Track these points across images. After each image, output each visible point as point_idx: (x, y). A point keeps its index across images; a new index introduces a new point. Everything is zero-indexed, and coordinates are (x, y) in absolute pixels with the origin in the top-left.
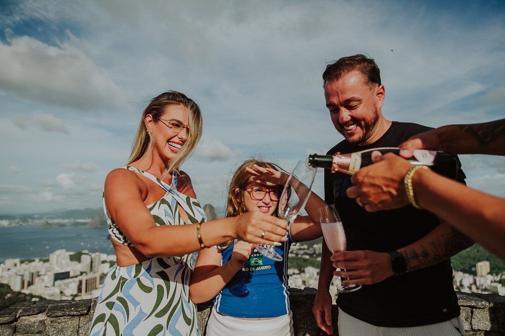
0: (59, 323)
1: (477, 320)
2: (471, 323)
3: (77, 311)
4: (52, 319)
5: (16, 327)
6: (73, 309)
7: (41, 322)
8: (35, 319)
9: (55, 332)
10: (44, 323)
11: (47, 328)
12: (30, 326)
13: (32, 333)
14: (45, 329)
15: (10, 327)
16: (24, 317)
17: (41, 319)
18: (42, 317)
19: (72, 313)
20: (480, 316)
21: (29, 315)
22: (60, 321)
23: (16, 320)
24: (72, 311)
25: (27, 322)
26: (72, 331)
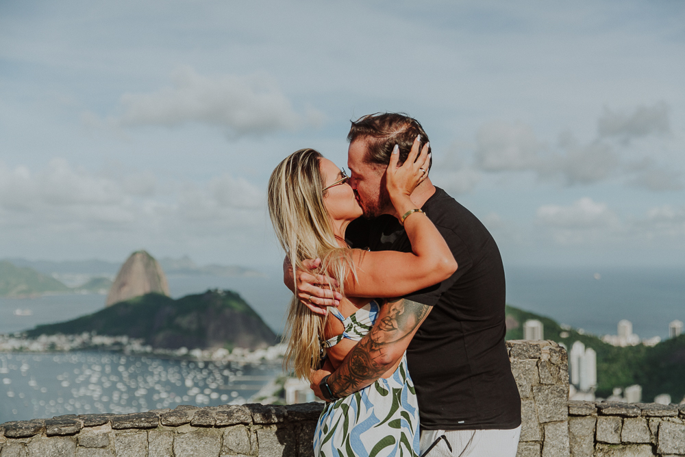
0: (125, 437)
1: (628, 431)
2: (621, 436)
3: (147, 422)
4: (117, 432)
5: (77, 440)
6: (143, 419)
7: (104, 434)
8: (98, 431)
9: (121, 447)
10: (108, 437)
11: (112, 442)
12: (93, 439)
13: (96, 448)
14: (110, 444)
15: (72, 440)
16: (86, 428)
17: (105, 431)
18: (106, 428)
19: (142, 425)
20: (630, 426)
21: (91, 426)
22: (125, 434)
23: (78, 432)
24: (142, 421)
25: (89, 435)
26: (140, 447)
